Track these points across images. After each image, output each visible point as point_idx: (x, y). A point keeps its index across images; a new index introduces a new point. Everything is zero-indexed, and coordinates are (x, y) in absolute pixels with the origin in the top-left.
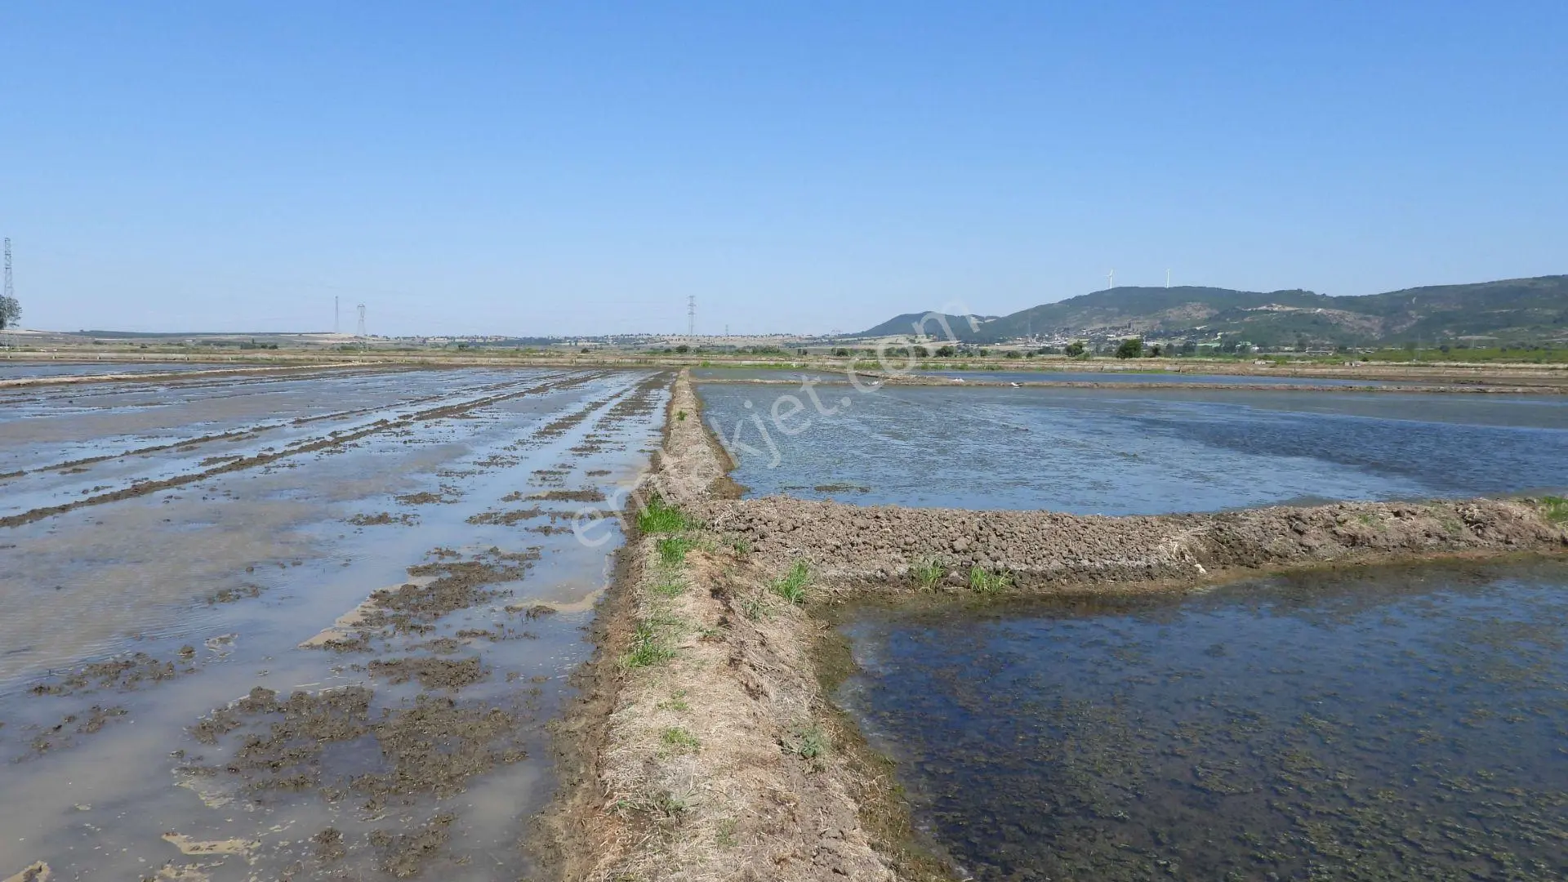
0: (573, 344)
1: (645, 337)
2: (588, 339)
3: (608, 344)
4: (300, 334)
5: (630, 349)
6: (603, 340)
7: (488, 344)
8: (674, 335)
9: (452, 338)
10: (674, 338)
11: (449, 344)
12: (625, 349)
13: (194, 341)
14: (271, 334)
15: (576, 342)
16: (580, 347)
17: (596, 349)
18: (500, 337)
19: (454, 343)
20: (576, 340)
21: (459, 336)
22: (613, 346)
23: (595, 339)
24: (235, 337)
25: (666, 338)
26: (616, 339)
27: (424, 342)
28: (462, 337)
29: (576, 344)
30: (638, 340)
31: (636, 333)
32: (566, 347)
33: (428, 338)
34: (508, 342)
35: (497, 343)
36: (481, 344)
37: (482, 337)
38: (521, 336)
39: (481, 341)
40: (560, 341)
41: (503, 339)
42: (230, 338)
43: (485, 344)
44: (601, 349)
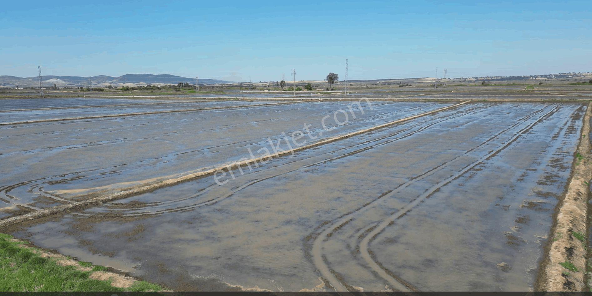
0: (534, 79)
1: (572, 74)
2: (542, 76)
3: (552, 78)
4: (416, 79)
5: (563, 80)
6: (550, 76)
7: (493, 80)
8: (588, 73)
9: (477, 78)
10: (588, 74)
11: (476, 81)
12: (561, 81)
13: (379, 82)
14: (406, 79)
15: (536, 78)
16: (537, 81)
17: (546, 81)
18: (498, 77)
19: (478, 80)
20: (536, 77)
21: (480, 77)
22: (555, 79)
23: (545, 76)
24: (393, 81)
25: (584, 74)
26: (556, 76)
27: (465, 80)
28: (481, 78)
29: (535, 79)
30: (569, 75)
31: (567, 72)
32: (530, 80)
33: (467, 78)
34: (503, 79)
35: (497, 80)
36: (490, 80)
37: (490, 77)
38: (508, 76)
39: (490, 79)
40: (527, 77)
41: (499, 78)
42: (392, 81)
43: (491, 80)
44: (549, 81)
